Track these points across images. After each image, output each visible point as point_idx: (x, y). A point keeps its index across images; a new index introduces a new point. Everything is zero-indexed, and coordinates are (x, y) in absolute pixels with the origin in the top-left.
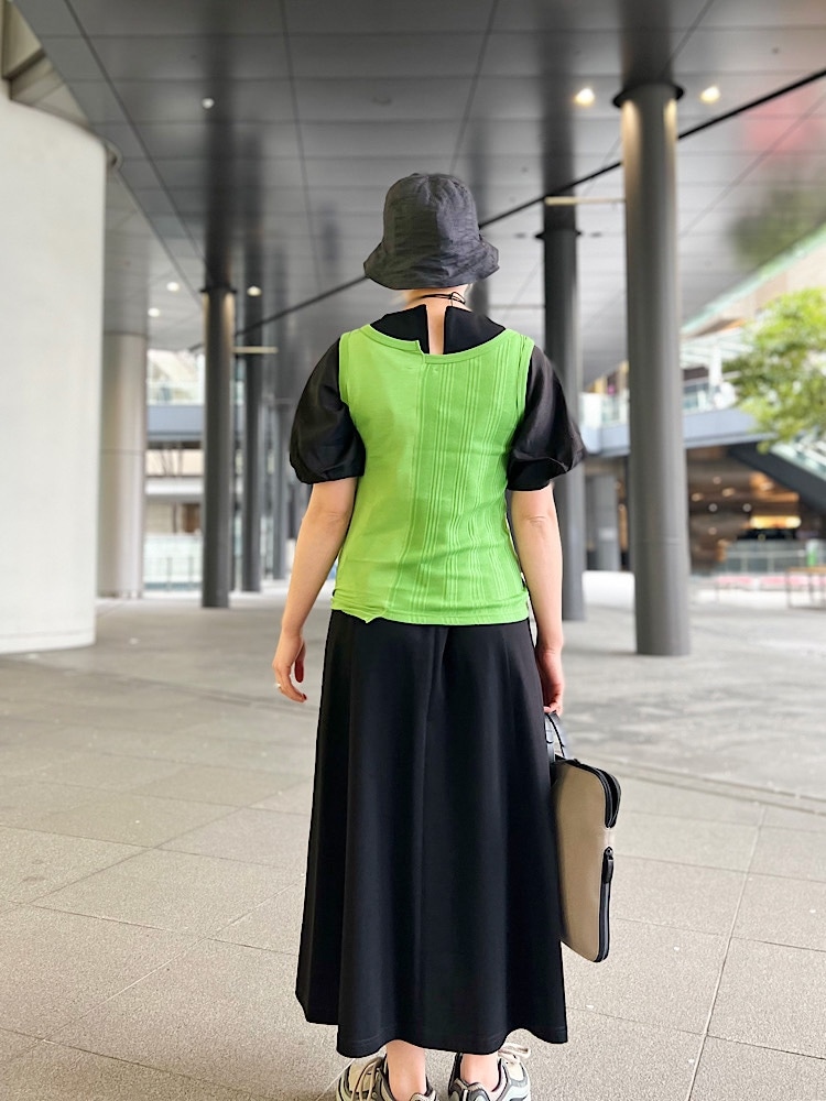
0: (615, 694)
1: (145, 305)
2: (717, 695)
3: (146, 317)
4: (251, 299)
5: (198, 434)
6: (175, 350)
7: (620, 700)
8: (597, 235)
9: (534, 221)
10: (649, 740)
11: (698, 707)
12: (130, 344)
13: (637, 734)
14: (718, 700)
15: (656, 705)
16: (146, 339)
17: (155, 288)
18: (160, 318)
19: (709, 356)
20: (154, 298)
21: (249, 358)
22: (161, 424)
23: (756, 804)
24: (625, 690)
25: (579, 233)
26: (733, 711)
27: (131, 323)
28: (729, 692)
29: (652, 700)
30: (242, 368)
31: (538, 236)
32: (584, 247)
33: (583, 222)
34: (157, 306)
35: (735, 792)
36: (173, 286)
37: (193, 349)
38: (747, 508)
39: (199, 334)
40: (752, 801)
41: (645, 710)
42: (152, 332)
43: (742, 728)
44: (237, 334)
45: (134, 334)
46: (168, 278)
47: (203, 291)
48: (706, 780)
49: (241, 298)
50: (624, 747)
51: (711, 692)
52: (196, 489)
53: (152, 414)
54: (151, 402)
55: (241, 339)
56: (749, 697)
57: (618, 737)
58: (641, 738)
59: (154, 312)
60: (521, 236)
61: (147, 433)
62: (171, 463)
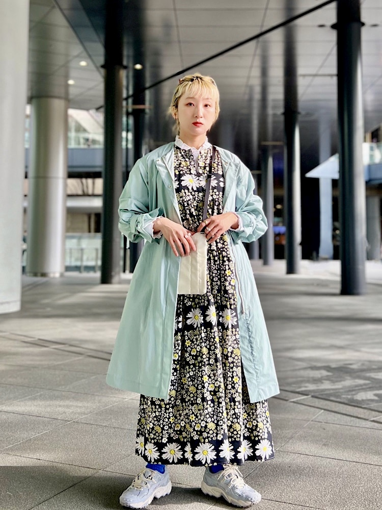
1: (67, 77)
3: (67, 86)
4: (136, 71)
5: (100, 167)
6: (87, 109)
8: (375, 26)
12: (57, 105)
16: (67, 101)
17: (73, 64)
18: (75, 86)
20: (73, 73)
21: (136, 113)
25: (363, 24)
27: (57, 90)
30: (131, 122)
31: (334, 27)
32: (366, 34)
34: (73, 79)
36: (83, 63)
37: (98, 109)
39: (101, 101)
42: (71, 97)
44: (127, 99)
45: (59, 97)
46: (80, 58)
47: (103, 67)
49: (131, 74)
52: (98, 203)
55: (130, 101)
59: (71, 82)
60: (322, 26)
62: (87, 187)
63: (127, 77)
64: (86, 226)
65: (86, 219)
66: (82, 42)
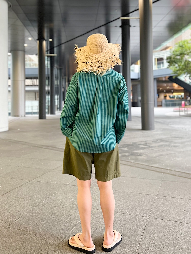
0: (134, 142)
1: (24, 43)
2: (159, 141)
3: (24, 46)
4: (50, 42)
5: (37, 75)
6: (32, 54)
7: (135, 143)
8: (135, 26)
9: (119, 23)
10: (140, 155)
11: (154, 145)
12: (20, 53)
13: (137, 153)
14: (159, 142)
15: (144, 145)
16: (25, 52)
17: (26, 39)
18: (28, 46)
19: (164, 56)
20: (26, 42)
21: (51, 57)
22: (29, 73)
23: (163, 173)
24: (137, 140)
25: (130, 26)
26: (162, 145)
27: (20, 48)
28: (162, 140)
29: (143, 143)
30: (49, 59)
31: (120, 27)
32: (131, 29)
33: (131, 23)
35: (158, 170)
36: (30, 39)
37: (36, 54)
38: (172, 91)
39: (37, 51)
40: (162, 172)
41: (141, 146)
42: (26, 50)
43: (163, 151)
44: (47, 51)
45: (21, 50)
46: (28, 36)
47: (38, 40)
48: (152, 166)
49: (49, 43)
50: (133, 157)
51: (157, 140)
52: (37, 88)
53: (26, 70)
54: (26, 67)
55: (49, 52)
56: (166, 141)
57: (133, 154)
58: (138, 155)
59: (26, 45)
60: (116, 26)
61: (25, 75)
62: (34, 82)
63: (47, 44)
64: (34, 97)
65: (34, 94)
66: (29, 31)
